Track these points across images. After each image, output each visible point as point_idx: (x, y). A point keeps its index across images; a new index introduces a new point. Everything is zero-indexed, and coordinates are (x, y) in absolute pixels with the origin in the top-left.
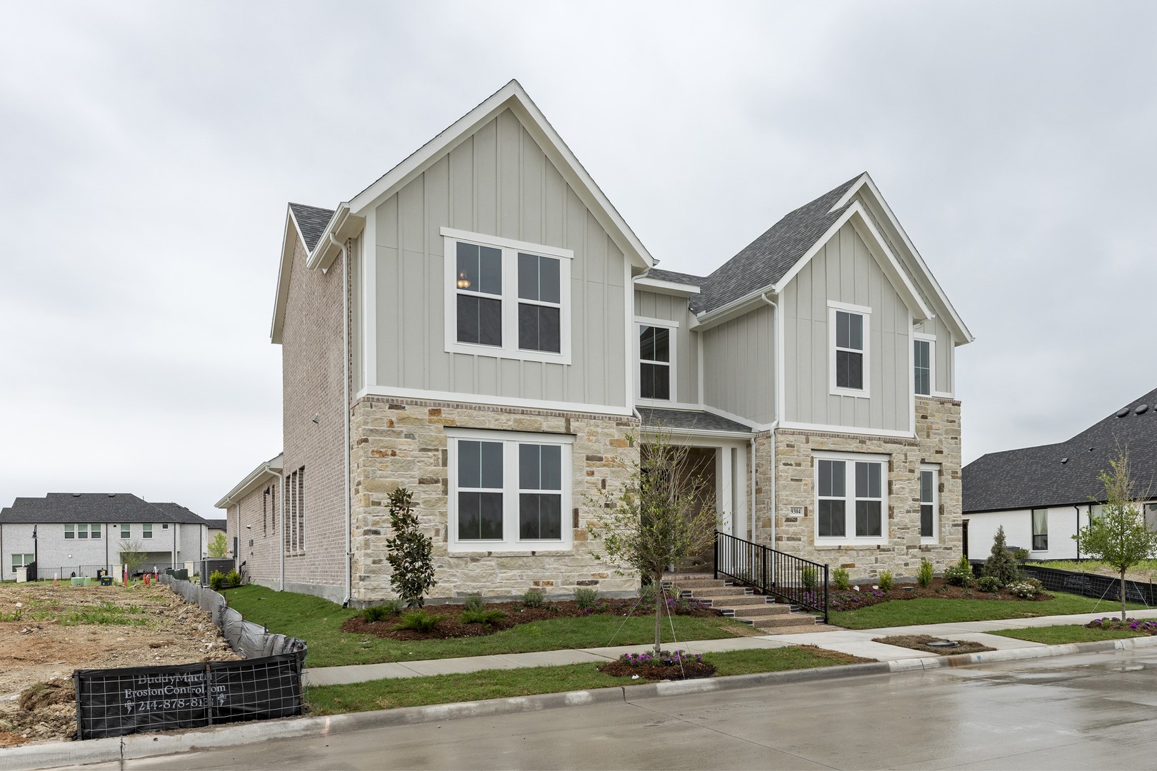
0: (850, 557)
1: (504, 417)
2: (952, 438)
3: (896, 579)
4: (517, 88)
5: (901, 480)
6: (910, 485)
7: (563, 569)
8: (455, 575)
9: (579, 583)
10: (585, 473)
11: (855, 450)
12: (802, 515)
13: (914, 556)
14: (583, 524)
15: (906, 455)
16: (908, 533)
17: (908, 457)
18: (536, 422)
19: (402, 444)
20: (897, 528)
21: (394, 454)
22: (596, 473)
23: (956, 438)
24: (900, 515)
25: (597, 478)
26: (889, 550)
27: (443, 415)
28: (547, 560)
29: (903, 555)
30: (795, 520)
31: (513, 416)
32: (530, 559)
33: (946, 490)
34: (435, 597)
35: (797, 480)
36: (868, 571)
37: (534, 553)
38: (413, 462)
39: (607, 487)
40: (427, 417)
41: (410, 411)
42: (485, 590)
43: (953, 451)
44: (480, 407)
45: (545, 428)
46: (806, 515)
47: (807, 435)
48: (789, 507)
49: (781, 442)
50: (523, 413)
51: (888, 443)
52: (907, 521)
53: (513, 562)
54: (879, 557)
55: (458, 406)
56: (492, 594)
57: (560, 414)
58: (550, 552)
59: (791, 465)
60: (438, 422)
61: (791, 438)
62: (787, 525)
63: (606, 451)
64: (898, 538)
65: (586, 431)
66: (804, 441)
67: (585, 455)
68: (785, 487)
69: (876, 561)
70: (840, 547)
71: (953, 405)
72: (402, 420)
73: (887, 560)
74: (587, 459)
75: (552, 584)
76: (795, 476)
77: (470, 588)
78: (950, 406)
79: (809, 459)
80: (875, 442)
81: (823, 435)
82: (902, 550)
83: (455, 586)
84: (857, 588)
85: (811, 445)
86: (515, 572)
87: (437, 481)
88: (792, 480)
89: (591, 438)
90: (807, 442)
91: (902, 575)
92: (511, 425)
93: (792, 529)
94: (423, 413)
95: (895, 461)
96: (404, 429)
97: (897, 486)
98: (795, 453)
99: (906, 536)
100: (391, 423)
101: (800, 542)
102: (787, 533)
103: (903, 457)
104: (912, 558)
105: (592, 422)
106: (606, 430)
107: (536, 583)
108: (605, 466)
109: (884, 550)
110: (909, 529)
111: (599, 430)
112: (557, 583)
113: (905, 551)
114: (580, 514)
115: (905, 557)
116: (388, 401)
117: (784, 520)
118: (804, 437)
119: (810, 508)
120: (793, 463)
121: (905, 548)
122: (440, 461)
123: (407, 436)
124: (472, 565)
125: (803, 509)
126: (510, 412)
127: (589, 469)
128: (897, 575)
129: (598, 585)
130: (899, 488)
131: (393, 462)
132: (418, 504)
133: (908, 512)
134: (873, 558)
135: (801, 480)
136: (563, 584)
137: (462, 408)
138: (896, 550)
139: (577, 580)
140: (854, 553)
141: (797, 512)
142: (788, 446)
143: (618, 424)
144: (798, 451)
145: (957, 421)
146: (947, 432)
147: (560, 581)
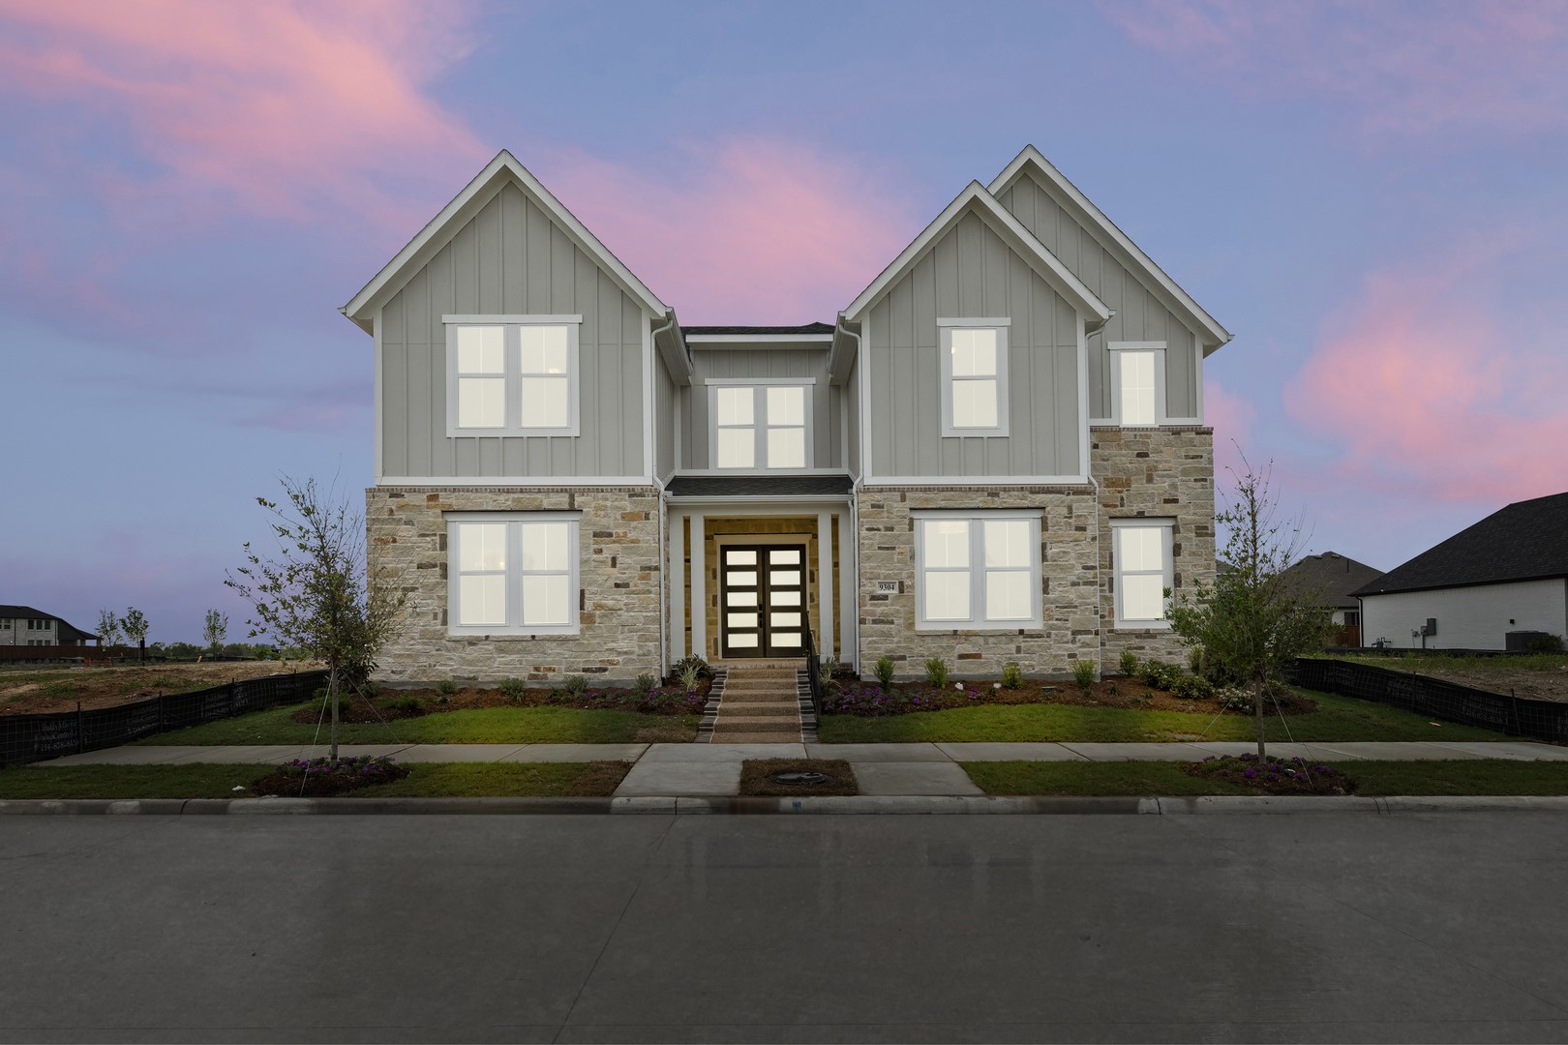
0: (974, 645)
1: (502, 498)
2: (1196, 480)
3: (1053, 675)
4: (508, 157)
5: (1061, 542)
6: (1077, 548)
7: (567, 654)
8: (451, 659)
9: (584, 670)
10: (592, 551)
11: (981, 505)
12: (896, 591)
13: (1085, 645)
14: (589, 605)
15: (1070, 508)
16: (1075, 613)
17: (1074, 511)
18: (536, 499)
19: (404, 531)
20: (1054, 606)
21: (394, 541)
22: (605, 551)
23: (1205, 480)
24: (1061, 589)
25: (607, 555)
26: (1039, 636)
27: (441, 500)
28: (548, 644)
29: (1067, 642)
30: (886, 597)
31: (512, 496)
32: (530, 644)
33: (1184, 553)
34: (432, 679)
35: (887, 549)
36: (1004, 664)
37: (533, 637)
38: (412, 547)
39: (618, 566)
40: (425, 503)
41: (408, 498)
42: (482, 674)
43: (1198, 498)
44: (477, 489)
45: (546, 505)
46: (901, 591)
47: (903, 492)
48: (876, 582)
49: (864, 502)
50: (521, 491)
51: (1038, 493)
52: (1072, 596)
53: (513, 645)
54: (1023, 645)
55: (455, 489)
56: (490, 679)
57: (562, 490)
58: (551, 636)
59: (878, 530)
60: (435, 507)
61: (878, 497)
62: (872, 605)
63: (617, 526)
64: (1057, 620)
65: (593, 506)
66: (899, 499)
67: (592, 532)
68: (869, 558)
69: (1019, 650)
70: (955, 632)
71: (1198, 433)
72: (401, 508)
73: (1037, 649)
74: (594, 536)
75: (554, 670)
76: (885, 543)
77: (466, 671)
78: (1193, 435)
79: (907, 521)
80: (1016, 493)
81: (927, 489)
82: (1066, 636)
83: (451, 670)
84: (959, 686)
85: (908, 504)
86: (514, 657)
87: (435, 566)
88: (880, 548)
89: (599, 512)
90: (903, 499)
91: (1065, 669)
92: (509, 504)
93: (879, 610)
94: (421, 499)
95: (1049, 516)
96: (403, 517)
97: (1053, 550)
98: (885, 515)
99: (1071, 617)
100: (391, 511)
101: (892, 626)
102: (873, 613)
103: (1065, 511)
104: (1081, 647)
105: (600, 495)
106: (616, 503)
107: (537, 669)
108: (614, 542)
109: (1031, 636)
110: (1076, 607)
111: (609, 504)
112: (560, 669)
113: (1070, 636)
114: (586, 596)
115: (1070, 645)
116: (388, 490)
117: (868, 598)
118: (898, 494)
119: (907, 582)
120: (881, 527)
121: (1069, 633)
122: (438, 546)
123: (406, 523)
124: (469, 649)
125: (897, 584)
126: (508, 492)
127: (596, 546)
128: (1054, 670)
129: (607, 673)
130: (1058, 553)
131: (395, 549)
132: (417, 588)
133: (1074, 584)
134: (1013, 647)
135: (894, 548)
136: (567, 670)
137: (459, 491)
138: (1053, 636)
139: (582, 666)
140: (981, 640)
141: (889, 588)
142: (873, 506)
143: (630, 496)
144: (888, 512)
145: (1205, 455)
146: (1185, 472)
147: (563, 667)
